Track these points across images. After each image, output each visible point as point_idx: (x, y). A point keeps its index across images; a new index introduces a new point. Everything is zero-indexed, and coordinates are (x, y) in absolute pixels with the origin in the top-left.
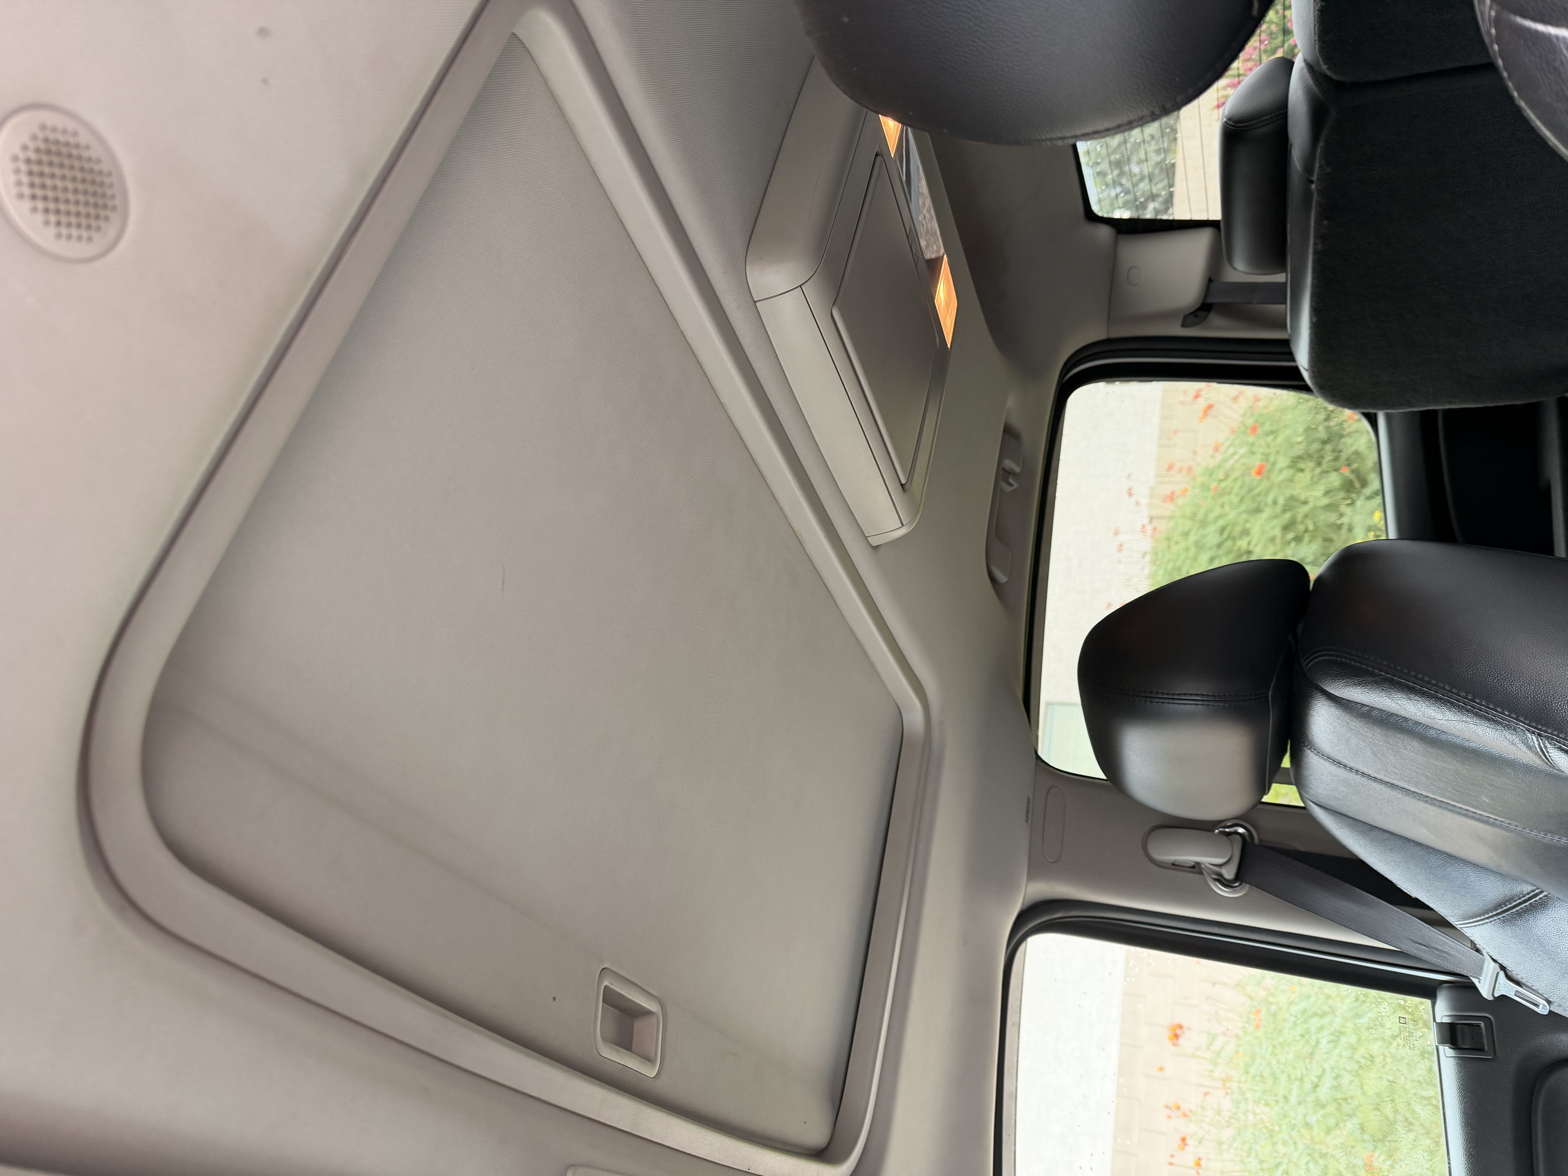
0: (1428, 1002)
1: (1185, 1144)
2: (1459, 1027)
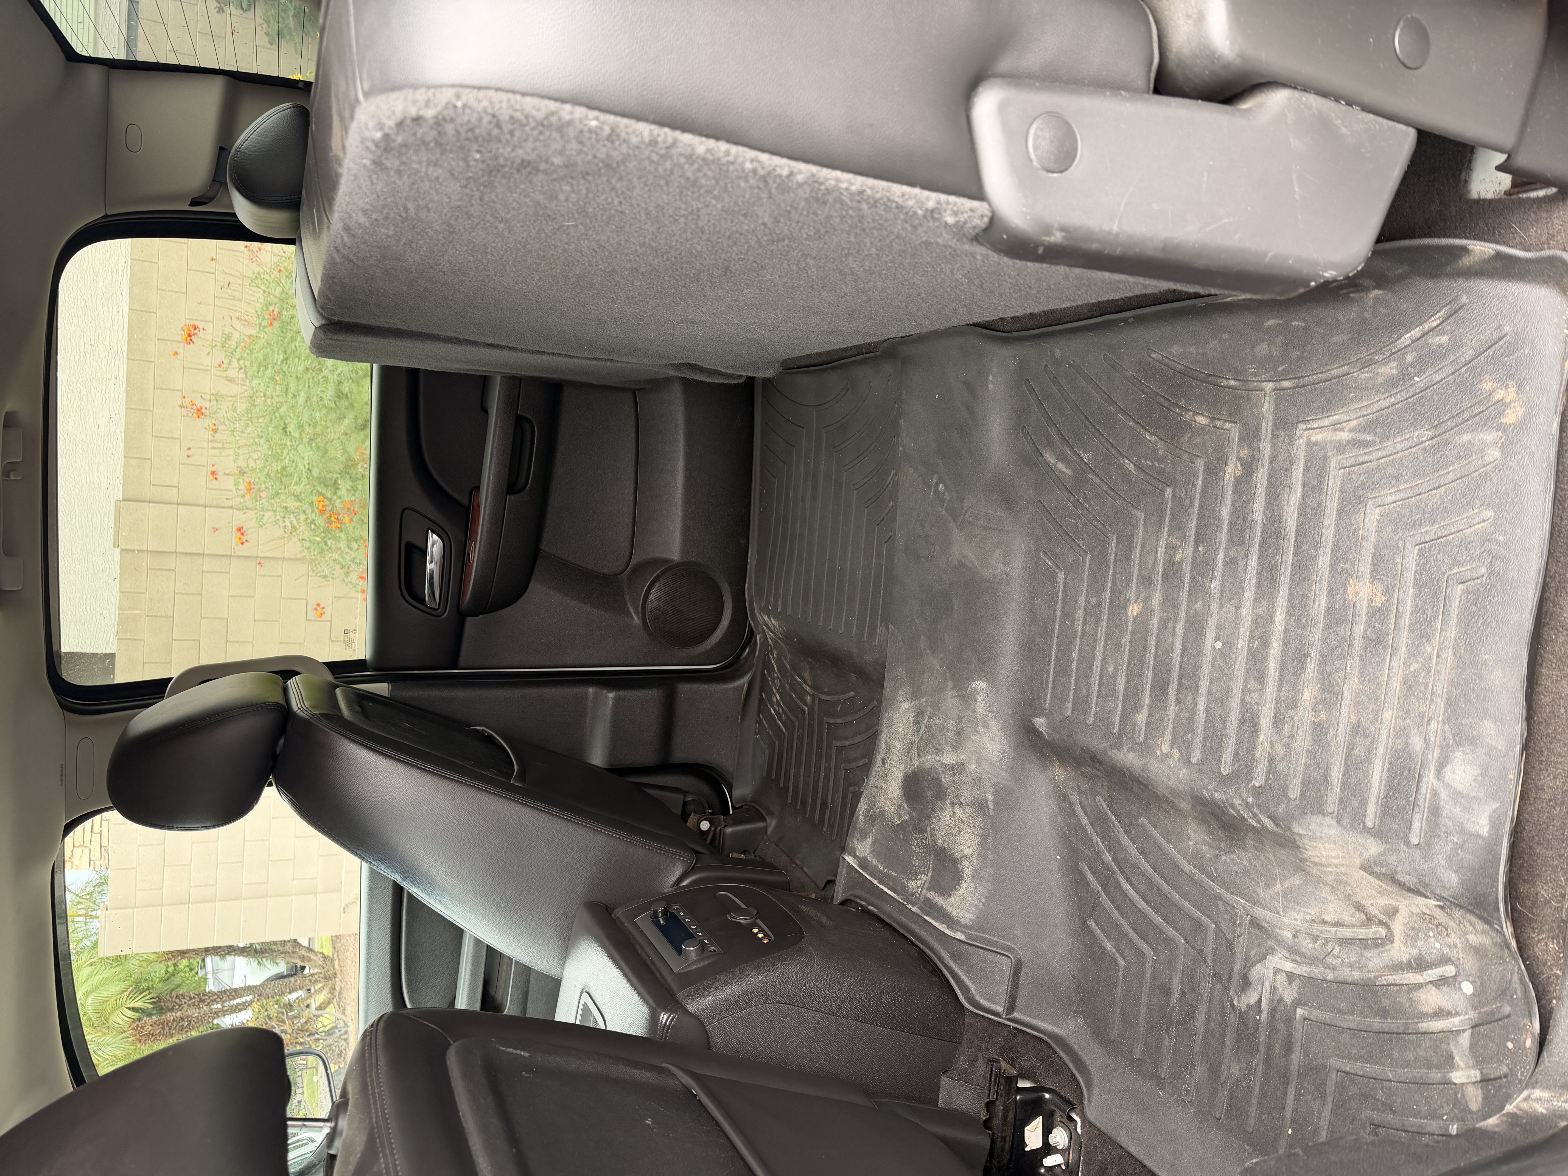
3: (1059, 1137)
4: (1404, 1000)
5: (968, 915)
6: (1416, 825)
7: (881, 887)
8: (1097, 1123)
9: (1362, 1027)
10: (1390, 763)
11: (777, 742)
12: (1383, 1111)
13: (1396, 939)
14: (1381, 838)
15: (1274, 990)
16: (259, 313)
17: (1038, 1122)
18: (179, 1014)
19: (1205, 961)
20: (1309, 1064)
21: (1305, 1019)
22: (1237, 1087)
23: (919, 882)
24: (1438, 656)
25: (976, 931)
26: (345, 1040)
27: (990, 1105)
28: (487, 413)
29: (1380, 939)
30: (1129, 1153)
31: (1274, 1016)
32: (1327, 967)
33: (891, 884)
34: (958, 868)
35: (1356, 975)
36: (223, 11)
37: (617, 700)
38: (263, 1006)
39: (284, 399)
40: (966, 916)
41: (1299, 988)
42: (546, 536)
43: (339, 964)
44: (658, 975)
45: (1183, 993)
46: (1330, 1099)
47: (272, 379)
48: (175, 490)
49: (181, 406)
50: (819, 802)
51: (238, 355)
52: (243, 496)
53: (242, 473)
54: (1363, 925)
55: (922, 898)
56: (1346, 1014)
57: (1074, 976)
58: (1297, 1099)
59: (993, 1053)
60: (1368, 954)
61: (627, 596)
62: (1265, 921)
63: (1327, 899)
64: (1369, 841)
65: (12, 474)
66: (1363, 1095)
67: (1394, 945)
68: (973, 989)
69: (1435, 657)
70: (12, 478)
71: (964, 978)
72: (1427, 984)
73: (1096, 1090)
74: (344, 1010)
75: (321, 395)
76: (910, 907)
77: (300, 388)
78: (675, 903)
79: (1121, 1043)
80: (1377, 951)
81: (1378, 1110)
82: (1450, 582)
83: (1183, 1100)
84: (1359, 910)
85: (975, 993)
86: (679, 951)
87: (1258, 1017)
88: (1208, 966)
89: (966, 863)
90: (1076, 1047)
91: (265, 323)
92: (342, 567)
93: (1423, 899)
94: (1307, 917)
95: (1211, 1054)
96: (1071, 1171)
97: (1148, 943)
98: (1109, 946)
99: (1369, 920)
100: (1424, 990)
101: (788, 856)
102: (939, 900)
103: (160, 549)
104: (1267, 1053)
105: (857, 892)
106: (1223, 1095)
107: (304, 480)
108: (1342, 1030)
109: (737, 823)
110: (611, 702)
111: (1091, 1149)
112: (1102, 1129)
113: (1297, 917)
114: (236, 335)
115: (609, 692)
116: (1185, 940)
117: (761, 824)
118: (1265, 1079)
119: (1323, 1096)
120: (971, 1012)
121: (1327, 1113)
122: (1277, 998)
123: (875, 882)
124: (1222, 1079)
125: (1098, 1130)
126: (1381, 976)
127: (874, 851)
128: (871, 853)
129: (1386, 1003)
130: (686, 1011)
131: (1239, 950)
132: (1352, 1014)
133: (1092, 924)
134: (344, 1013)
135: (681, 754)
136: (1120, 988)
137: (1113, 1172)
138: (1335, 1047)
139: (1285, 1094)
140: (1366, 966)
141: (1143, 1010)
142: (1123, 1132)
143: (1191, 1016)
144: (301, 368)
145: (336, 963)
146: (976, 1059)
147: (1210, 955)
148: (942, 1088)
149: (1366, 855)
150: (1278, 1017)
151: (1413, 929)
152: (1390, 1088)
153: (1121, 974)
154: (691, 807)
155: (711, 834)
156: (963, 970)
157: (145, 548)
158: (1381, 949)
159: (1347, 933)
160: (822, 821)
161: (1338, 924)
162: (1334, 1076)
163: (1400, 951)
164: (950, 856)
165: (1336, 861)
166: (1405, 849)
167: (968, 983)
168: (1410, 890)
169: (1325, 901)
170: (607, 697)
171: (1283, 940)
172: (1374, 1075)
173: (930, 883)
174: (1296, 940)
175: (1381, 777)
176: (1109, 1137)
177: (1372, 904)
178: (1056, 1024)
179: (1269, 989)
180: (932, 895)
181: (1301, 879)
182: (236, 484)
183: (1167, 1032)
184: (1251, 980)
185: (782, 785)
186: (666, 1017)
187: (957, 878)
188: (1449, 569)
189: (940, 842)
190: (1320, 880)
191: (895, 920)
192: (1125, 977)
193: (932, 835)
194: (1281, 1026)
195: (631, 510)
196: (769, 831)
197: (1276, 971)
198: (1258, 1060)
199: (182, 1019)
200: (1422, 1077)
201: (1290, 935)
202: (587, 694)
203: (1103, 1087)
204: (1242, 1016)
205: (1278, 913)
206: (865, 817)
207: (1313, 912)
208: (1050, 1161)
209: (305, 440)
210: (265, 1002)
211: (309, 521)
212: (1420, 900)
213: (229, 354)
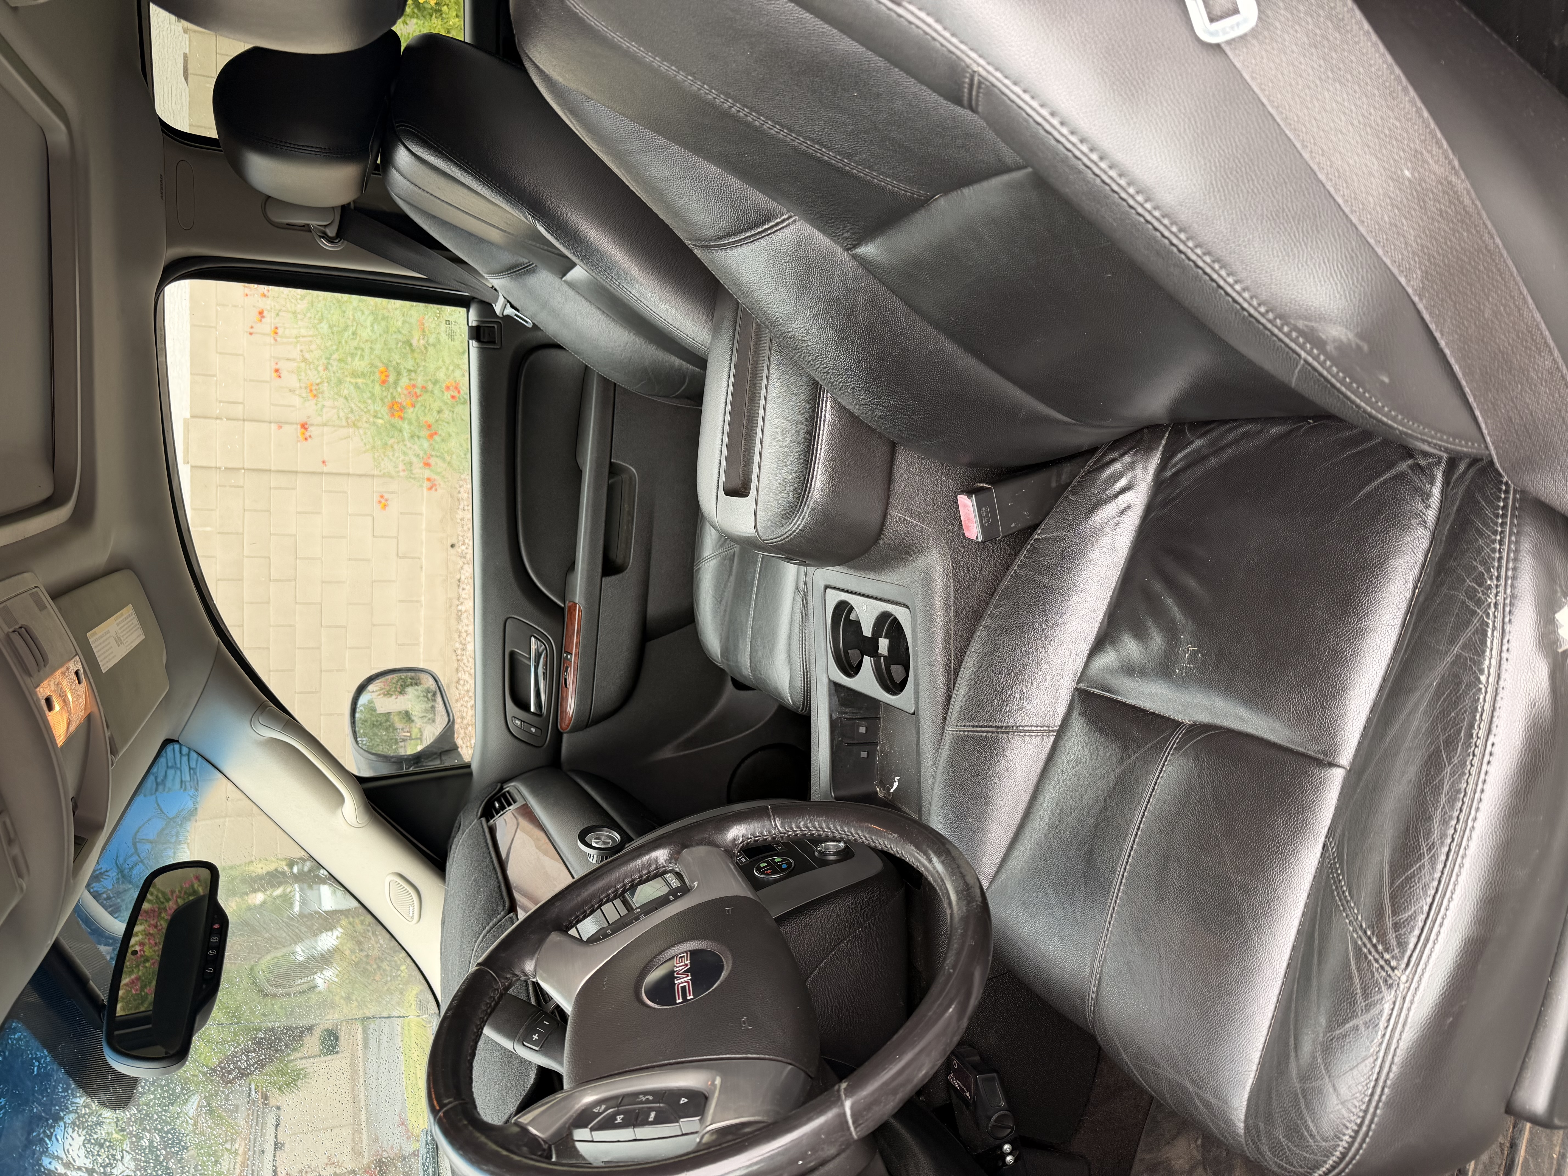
0: (465, 310)
1: (263, 317)
2: (482, 329)
48: (241, 407)
103: (229, 466)
157: (213, 465)
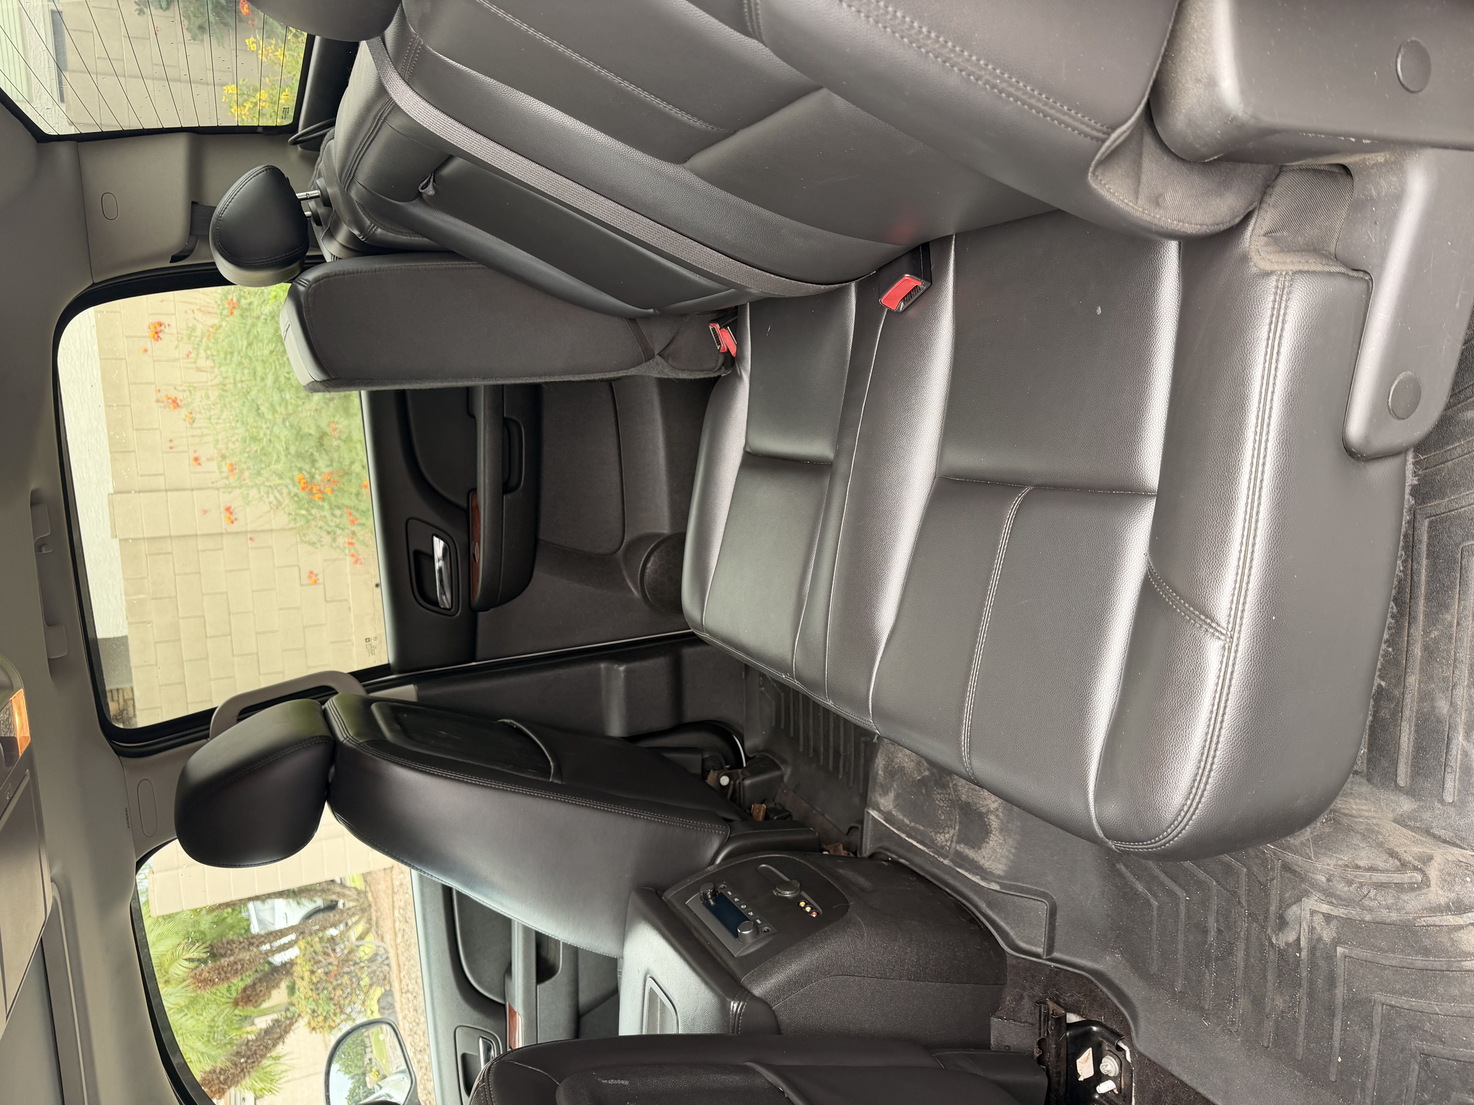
3: (1110, 1065)
4: (1445, 940)
5: (1000, 866)
6: (1449, 784)
7: (910, 840)
8: (1147, 1054)
9: (1405, 964)
10: (1416, 725)
11: (782, 694)
12: (1433, 1042)
13: (1433, 882)
14: (1414, 796)
15: (1312, 929)
16: (219, 303)
17: (1088, 1053)
18: (232, 959)
19: (1239, 902)
20: (1353, 998)
21: (1345, 957)
22: (1283, 1018)
23: (947, 836)
24: (1458, 624)
25: (1010, 880)
26: (388, 965)
27: (1041, 1043)
28: (474, 417)
29: (1416, 883)
30: (1181, 1081)
31: (1314, 954)
32: (1364, 908)
33: (919, 837)
34: (985, 822)
35: (1394, 916)
36: (144, 13)
37: (628, 672)
38: (308, 943)
39: (253, 383)
40: (998, 868)
41: (1337, 928)
42: (543, 525)
43: (373, 896)
44: (719, 959)
45: (1219, 931)
46: (1377, 1030)
47: (240, 363)
48: (162, 478)
49: (158, 401)
50: (831, 751)
51: (204, 344)
52: (227, 478)
53: (224, 457)
54: (1397, 870)
55: (952, 851)
56: (1386, 952)
57: (1108, 916)
58: (1344, 1030)
59: (1038, 991)
60: (1405, 897)
61: (625, 573)
62: (1297, 865)
63: (1359, 846)
64: (1401, 798)
65: (43, 549)
66: (1410, 1026)
67: (1431, 889)
68: (1012, 933)
69: (1455, 625)
70: (44, 552)
71: (1002, 924)
72: (1467, 925)
73: (1142, 1022)
74: (382, 937)
75: (287, 376)
76: (942, 860)
77: (268, 370)
78: (721, 882)
79: (1162, 977)
80: (1414, 894)
81: (1427, 1041)
82: (1465, 553)
83: (1229, 1030)
84: (1392, 857)
85: (1014, 937)
86: (736, 935)
87: (1298, 955)
88: (1242, 907)
89: (992, 817)
90: (1117, 981)
91: (225, 312)
92: (329, 533)
93: (1458, 849)
94: (1340, 863)
95: (1253, 988)
96: (1124, 1095)
97: (1180, 885)
98: (1140, 887)
99: (1404, 866)
100: (1466, 931)
101: (808, 803)
102: (970, 853)
103: (156, 535)
104: (1310, 988)
105: (886, 844)
106: (1269, 1025)
107: (283, 458)
108: (1384, 967)
109: (754, 773)
110: (622, 675)
111: (1144, 1078)
112: (1152, 1058)
113: (1329, 862)
114: (200, 327)
115: (620, 665)
116: (1217, 882)
117: (777, 773)
118: (1310, 1011)
119: (1370, 1027)
120: (1012, 955)
121: (1375, 1043)
122: (1315, 937)
123: (904, 836)
124: (1267, 1010)
125: (1149, 1060)
126: (1420, 918)
127: (897, 805)
128: (895, 807)
129: (1427, 942)
130: (754, 996)
131: (1274, 892)
132: (1394, 952)
133: (1121, 867)
134: (382, 940)
135: (691, 714)
136: (1155, 927)
137: (1169, 1099)
138: (1378, 982)
139: (1332, 1025)
140: (1404, 908)
141: (1181, 946)
142: (1174, 1061)
143: (1230, 951)
144: (266, 352)
145: (369, 895)
146: (1022, 997)
147: (1243, 897)
148: (992, 1028)
149: (1400, 811)
150: (1318, 954)
151: (1449, 874)
152: (1438, 1020)
153: (1155, 913)
154: (709, 764)
155: (731, 788)
156: (1001, 917)
157: (140, 536)
158: (1417, 893)
159: (1383, 878)
160: (836, 767)
161: (1372, 869)
162: (1380, 1009)
163: (1437, 894)
164: (975, 810)
165: (1367, 814)
166: (1439, 806)
167: (1007, 928)
168: (1445, 841)
169: (1356, 847)
170: (618, 671)
171: (1318, 884)
172: (1421, 1009)
173: (959, 836)
174: (1331, 884)
175: (1409, 739)
176: (1160, 1067)
177: (1405, 852)
178: (1095, 961)
179: (1306, 928)
180: (961, 848)
181: (1330, 827)
182: (219, 467)
183: (1207, 967)
184: (1288, 920)
185: (792, 734)
186: (736, 1006)
187: (985, 832)
188: (1463, 541)
189: (964, 797)
190: (1350, 829)
191: (927, 872)
192: (1159, 916)
193: (955, 791)
194: (1322, 963)
195: (619, 490)
196: (786, 779)
197: (1313, 912)
198: (1302, 994)
199: (236, 963)
200: (1469, 1012)
201: (1324, 879)
202: (599, 669)
203: (1148, 1019)
204: (1281, 953)
205: (1310, 858)
206: (885, 772)
207: (1346, 858)
208: (1104, 1088)
209: (279, 421)
210: (309, 939)
211: (292, 494)
212: (1456, 851)
213: (196, 346)
